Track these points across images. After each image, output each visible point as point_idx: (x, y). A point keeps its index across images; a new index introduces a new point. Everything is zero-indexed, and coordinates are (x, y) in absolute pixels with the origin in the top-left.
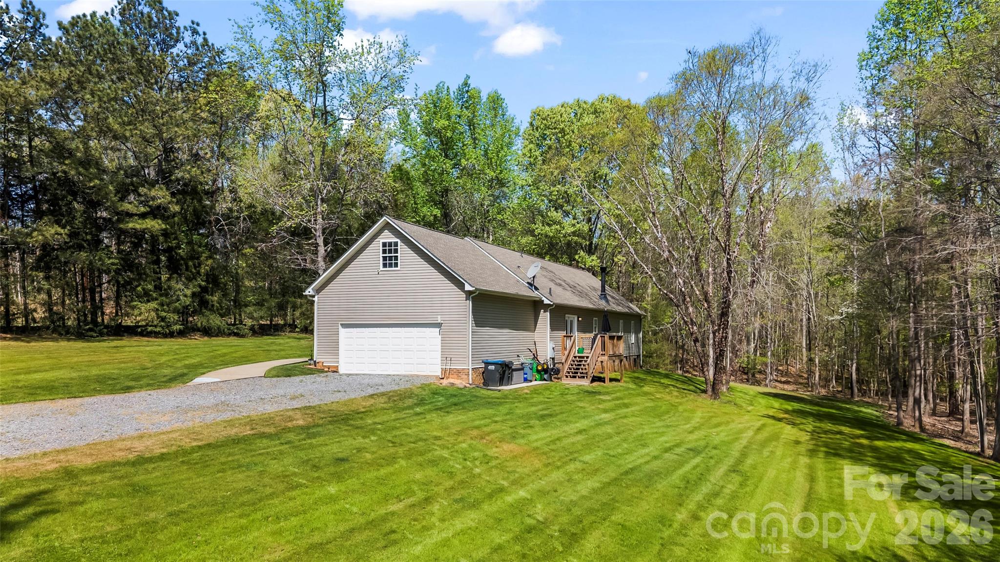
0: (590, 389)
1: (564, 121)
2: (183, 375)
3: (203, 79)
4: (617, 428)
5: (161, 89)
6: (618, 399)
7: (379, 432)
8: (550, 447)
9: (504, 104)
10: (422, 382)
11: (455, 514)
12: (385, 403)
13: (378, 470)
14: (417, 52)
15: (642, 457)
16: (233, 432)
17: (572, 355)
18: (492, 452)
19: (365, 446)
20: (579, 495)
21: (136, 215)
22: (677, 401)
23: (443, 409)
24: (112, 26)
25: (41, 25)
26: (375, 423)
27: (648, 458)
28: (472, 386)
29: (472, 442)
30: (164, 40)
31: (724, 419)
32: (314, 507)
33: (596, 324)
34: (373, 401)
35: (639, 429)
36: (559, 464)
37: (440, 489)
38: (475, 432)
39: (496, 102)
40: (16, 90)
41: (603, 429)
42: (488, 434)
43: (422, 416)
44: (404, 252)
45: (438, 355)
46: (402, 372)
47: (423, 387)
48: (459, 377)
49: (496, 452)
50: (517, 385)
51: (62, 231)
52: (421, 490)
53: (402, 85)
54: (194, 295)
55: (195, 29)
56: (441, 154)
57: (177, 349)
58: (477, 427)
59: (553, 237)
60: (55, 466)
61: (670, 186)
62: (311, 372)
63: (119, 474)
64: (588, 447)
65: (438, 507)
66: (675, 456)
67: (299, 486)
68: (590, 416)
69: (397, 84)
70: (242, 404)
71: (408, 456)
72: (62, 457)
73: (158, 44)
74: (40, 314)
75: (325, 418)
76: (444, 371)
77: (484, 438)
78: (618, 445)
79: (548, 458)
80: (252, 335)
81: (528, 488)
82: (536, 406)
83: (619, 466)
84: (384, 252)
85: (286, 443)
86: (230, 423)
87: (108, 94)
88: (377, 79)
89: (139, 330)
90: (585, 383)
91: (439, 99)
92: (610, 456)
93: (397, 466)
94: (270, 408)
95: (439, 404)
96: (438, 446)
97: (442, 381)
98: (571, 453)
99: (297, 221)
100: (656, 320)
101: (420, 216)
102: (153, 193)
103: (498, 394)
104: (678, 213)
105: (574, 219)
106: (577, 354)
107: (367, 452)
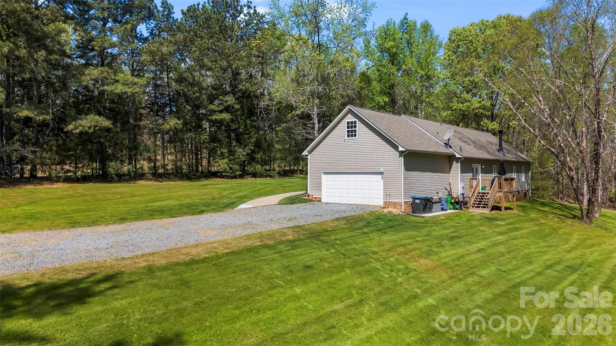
0: (490, 216)
1: (472, 35)
2: (233, 203)
3: (254, 32)
4: (509, 248)
5: (231, 40)
6: (510, 224)
7: (337, 246)
8: (455, 263)
9: (432, 29)
10: (371, 210)
11: (379, 315)
12: (345, 224)
13: (331, 276)
14: (374, 2)
15: (528, 272)
16: (249, 243)
17: (477, 192)
18: (412, 265)
19: (326, 257)
20: (475, 304)
21: (217, 111)
22: (558, 225)
23: (381, 231)
24: (207, 10)
25: (171, 13)
26: (336, 239)
27: (532, 274)
28: (403, 214)
29: (399, 257)
30: (233, 14)
31: (597, 241)
32: (283, 304)
33: (495, 170)
34: (338, 223)
35: (527, 248)
36: (461, 276)
37: (372, 293)
38: (401, 249)
39: (426, 27)
40: (157, 48)
41: (498, 248)
42: (411, 251)
43: (367, 235)
44: (360, 127)
45: (382, 192)
46: (359, 202)
47: (370, 214)
48: (395, 207)
49: (415, 266)
50: (436, 213)
51: (179, 122)
52: (358, 293)
53: (365, 23)
54: (248, 154)
55: (249, 5)
56: (389, 63)
57: (235, 186)
58: (403, 245)
59: (466, 110)
60: (145, 264)
61: (551, 72)
62: (305, 201)
63: (176, 271)
64: (484, 263)
65: (367, 308)
66: (556, 273)
67: (279, 286)
68: (488, 238)
69: (363, 23)
70: (259, 223)
71: (352, 267)
72: (151, 258)
73: (231, 16)
74: (170, 167)
75: (306, 234)
76: (385, 203)
77: (407, 254)
78: (509, 262)
79: (453, 271)
80: (279, 177)
81: (436, 296)
82: (448, 229)
83: (509, 280)
84: (348, 127)
85: (278, 253)
86: (249, 237)
87: (204, 46)
88: (350, 21)
89: (219, 174)
90: (486, 211)
91: (388, 29)
92: (502, 271)
93: (343, 274)
94: (275, 227)
95: (380, 226)
96: (374, 259)
97: (384, 209)
98: (471, 268)
99: (302, 110)
100: (541, 165)
101: (375, 102)
102: (226, 99)
103: (422, 220)
104: (557, 91)
105: (480, 97)
106: (480, 191)
107: (326, 262)
